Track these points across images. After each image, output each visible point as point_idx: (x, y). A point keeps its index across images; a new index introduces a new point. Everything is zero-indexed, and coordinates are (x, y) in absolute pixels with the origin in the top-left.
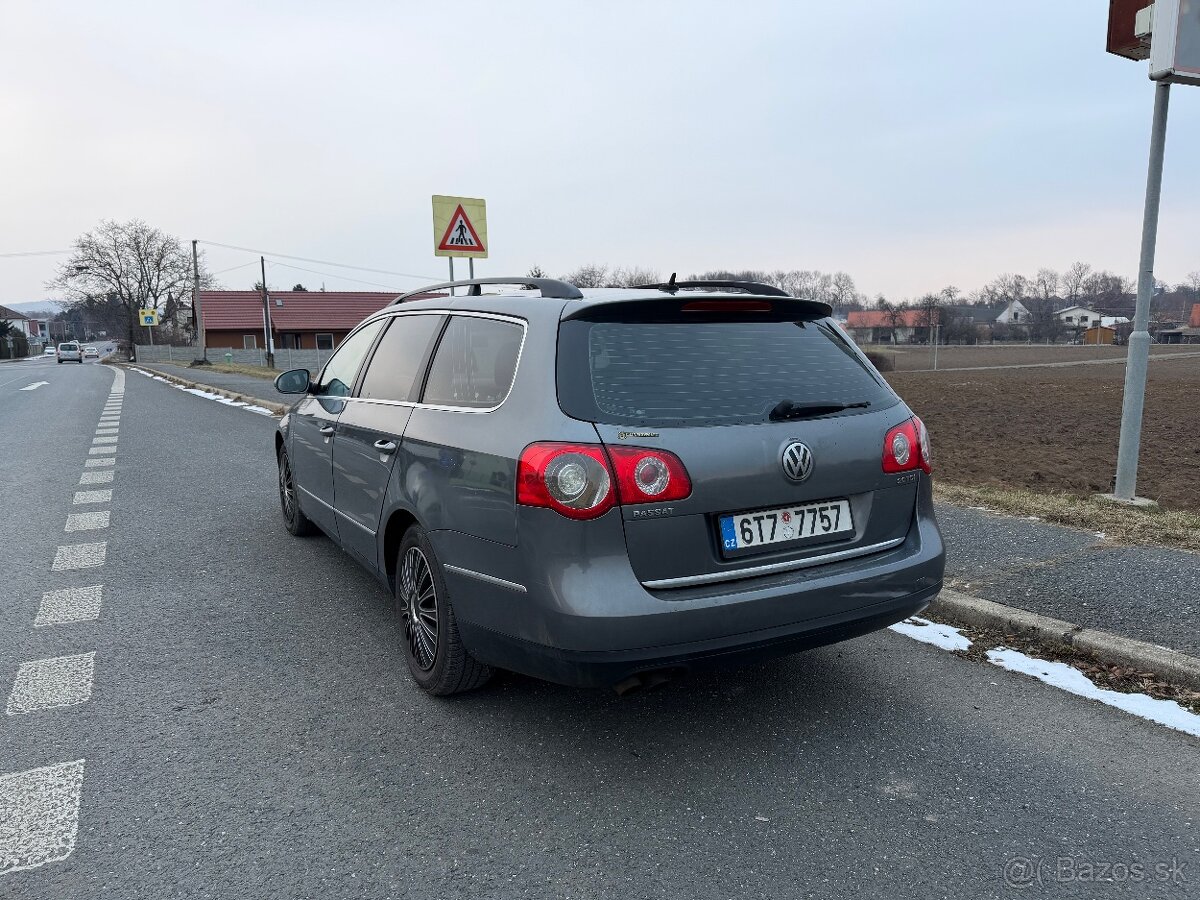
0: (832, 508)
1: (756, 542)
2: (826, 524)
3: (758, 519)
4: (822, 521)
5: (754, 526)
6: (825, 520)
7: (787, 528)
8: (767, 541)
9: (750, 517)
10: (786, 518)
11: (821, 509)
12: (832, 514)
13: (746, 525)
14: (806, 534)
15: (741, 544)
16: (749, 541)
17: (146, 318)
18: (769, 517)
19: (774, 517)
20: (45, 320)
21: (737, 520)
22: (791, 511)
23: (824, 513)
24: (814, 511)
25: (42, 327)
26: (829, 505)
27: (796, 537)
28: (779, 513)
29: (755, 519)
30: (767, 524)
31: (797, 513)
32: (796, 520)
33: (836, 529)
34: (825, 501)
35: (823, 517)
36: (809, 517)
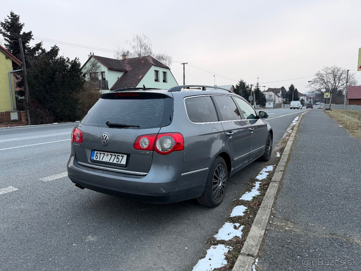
0: (121, 156)
1: (98, 159)
2: (118, 160)
3: (100, 154)
4: (117, 159)
5: (99, 155)
6: (118, 159)
7: (107, 158)
8: (101, 160)
9: (99, 152)
10: (107, 155)
11: (118, 156)
12: (120, 158)
13: (97, 154)
14: (111, 161)
15: (95, 159)
16: (97, 159)
17: (326, 95)
18: (103, 154)
19: (104, 154)
20: (311, 96)
21: (96, 152)
22: (109, 154)
23: (118, 157)
24: (115, 155)
25: (310, 98)
26: (120, 155)
27: (108, 161)
28: (106, 153)
29: (100, 153)
30: (102, 155)
31: (110, 155)
32: (110, 156)
33: (120, 162)
34: (119, 153)
35: (117, 158)
36: (113, 157)
